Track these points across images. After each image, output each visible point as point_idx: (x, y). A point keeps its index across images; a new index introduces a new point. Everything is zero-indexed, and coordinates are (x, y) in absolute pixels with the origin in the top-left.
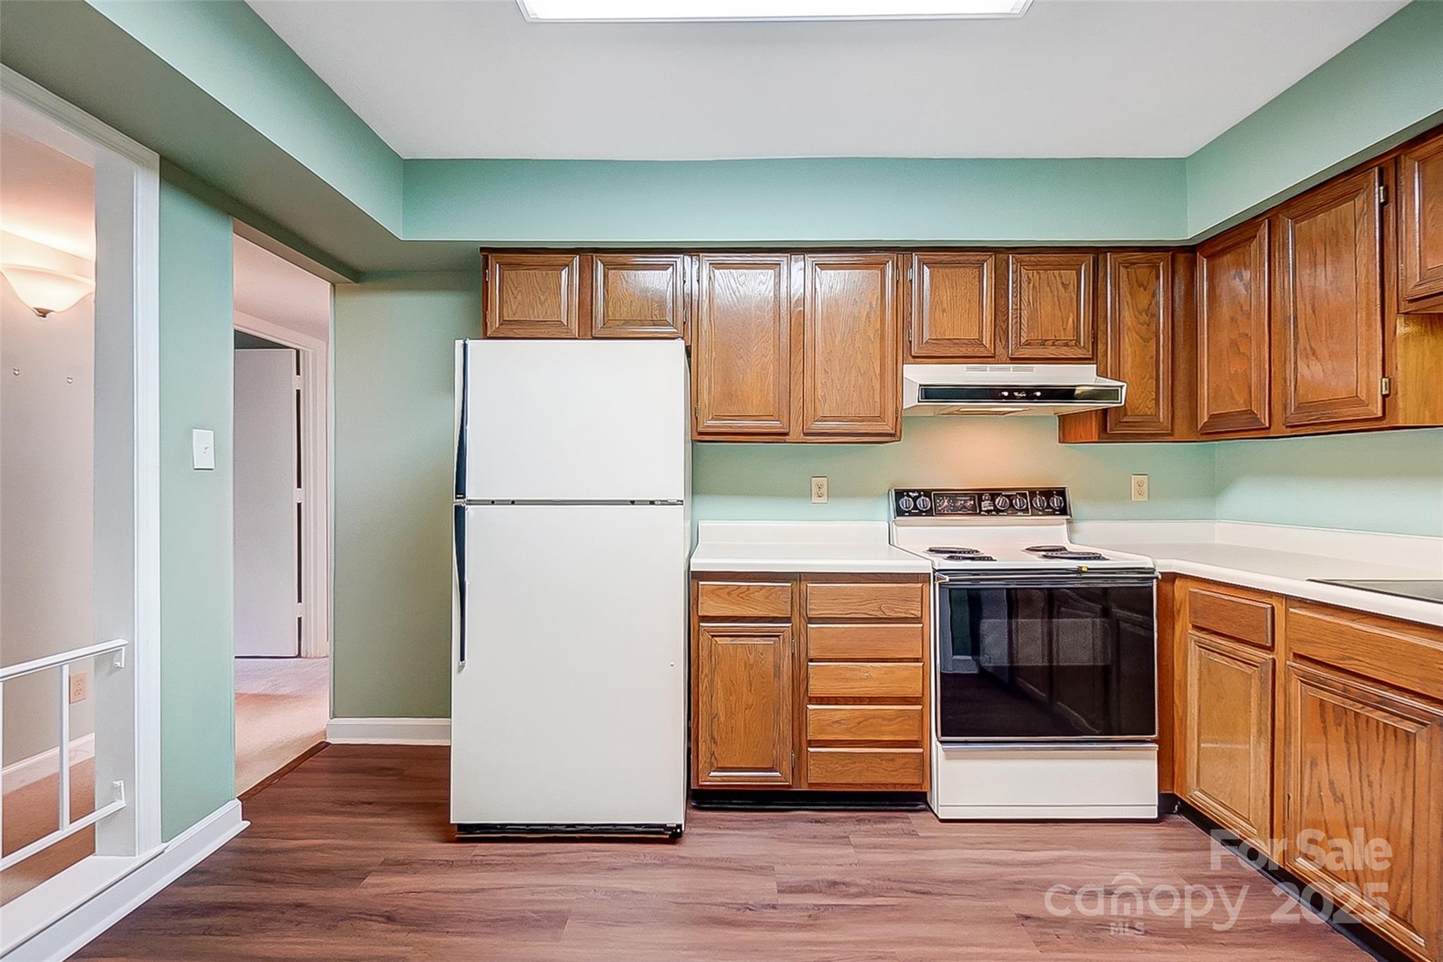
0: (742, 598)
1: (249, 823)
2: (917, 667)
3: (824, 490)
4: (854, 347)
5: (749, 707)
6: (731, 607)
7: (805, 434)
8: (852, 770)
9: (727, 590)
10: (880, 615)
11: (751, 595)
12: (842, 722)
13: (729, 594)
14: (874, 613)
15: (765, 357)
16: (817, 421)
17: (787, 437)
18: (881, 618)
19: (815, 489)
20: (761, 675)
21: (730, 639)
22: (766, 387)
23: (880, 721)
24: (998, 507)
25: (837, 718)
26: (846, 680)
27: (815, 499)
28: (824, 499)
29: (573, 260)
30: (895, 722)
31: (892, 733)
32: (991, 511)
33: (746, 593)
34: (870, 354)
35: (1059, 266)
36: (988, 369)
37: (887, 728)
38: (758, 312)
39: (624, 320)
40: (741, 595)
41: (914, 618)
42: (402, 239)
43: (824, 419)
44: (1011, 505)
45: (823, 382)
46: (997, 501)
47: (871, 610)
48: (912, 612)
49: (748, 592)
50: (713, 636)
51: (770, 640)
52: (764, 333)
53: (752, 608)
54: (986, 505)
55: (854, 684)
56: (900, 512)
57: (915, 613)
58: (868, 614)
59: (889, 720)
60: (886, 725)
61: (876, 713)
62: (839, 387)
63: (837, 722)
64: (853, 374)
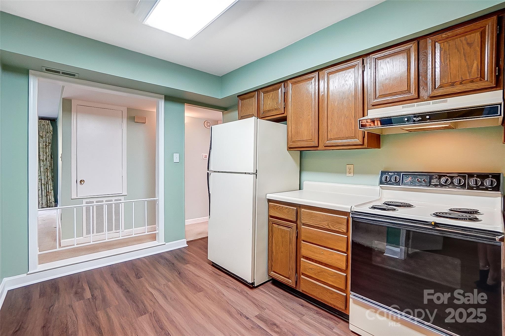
0: (281, 211)
1: (188, 245)
2: (344, 255)
3: (352, 171)
4: (343, 106)
5: (282, 252)
6: (277, 214)
7: (325, 146)
8: (316, 291)
9: (276, 207)
10: (328, 227)
11: (283, 210)
12: (313, 269)
13: (277, 208)
14: (325, 226)
15: (309, 116)
16: (328, 141)
17: (318, 148)
18: (328, 229)
19: (348, 170)
20: (286, 242)
21: (277, 225)
22: (309, 128)
23: (327, 274)
24: (442, 183)
25: (311, 267)
26: (313, 252)
27: (348, 175)
28: (352, 175)
29: (255, 94)
30: (333, 277)
31: (332, 282)
32: (437, 185)
33: (282, 209)
34: (350, 108)
35: (465, 34)
36: (416, 106)
37: (330, 279)
38: (306, 98)
39: (268, 110)
40: (280, 210)
41: (343, 232)
42: (220, 98)
43: (331, 139)
44: (452, 183)
45: (330, 123)
46: (442, 179)
47: (324, 224)
48: (342, 229)
49: (283, 209)
50: (273, 223)
51: (289, 229)
52: (308, 106)
53: (283, 215)
54: (434, 181)
55: (317, 255)
56: (381, 183)
57: (343, 230)
58: (323, 226)
59: (331, 276)
60: (329, 277)
61: (326, 270)
62: (337, 125)
63: (311, 269)
64: (343, 118)
